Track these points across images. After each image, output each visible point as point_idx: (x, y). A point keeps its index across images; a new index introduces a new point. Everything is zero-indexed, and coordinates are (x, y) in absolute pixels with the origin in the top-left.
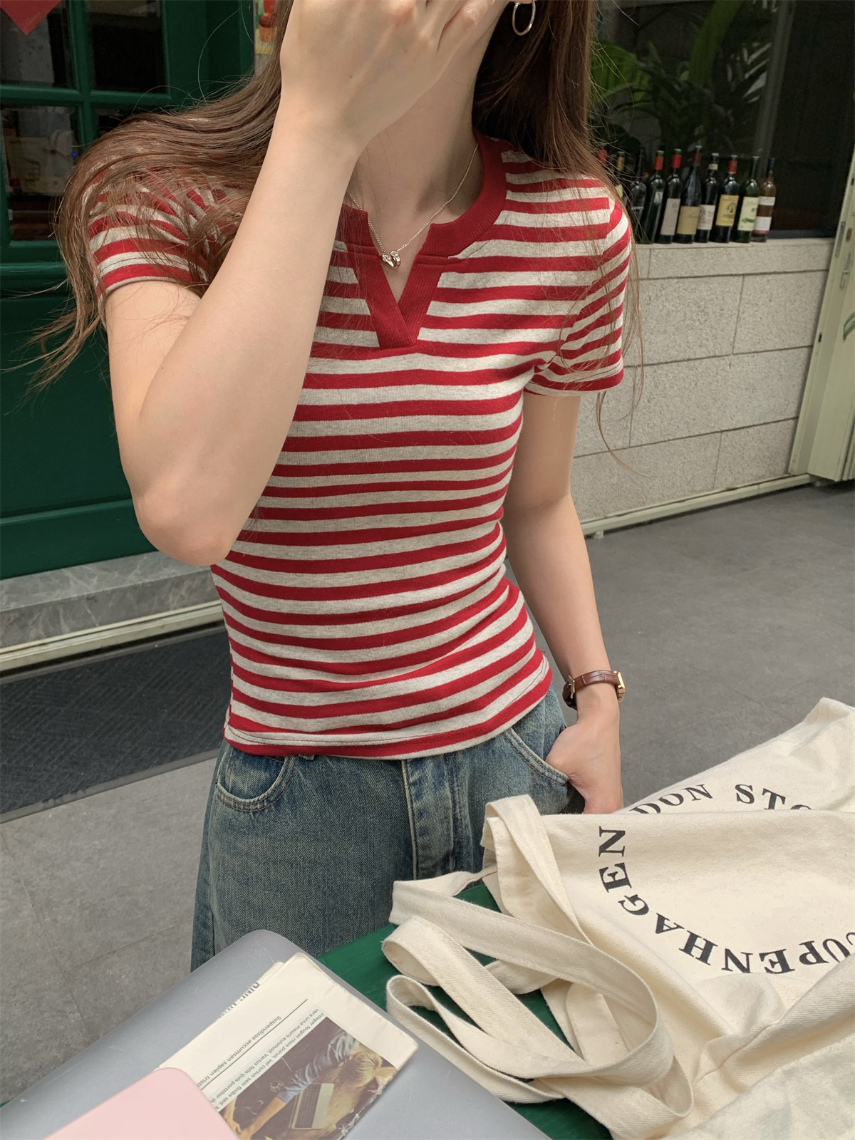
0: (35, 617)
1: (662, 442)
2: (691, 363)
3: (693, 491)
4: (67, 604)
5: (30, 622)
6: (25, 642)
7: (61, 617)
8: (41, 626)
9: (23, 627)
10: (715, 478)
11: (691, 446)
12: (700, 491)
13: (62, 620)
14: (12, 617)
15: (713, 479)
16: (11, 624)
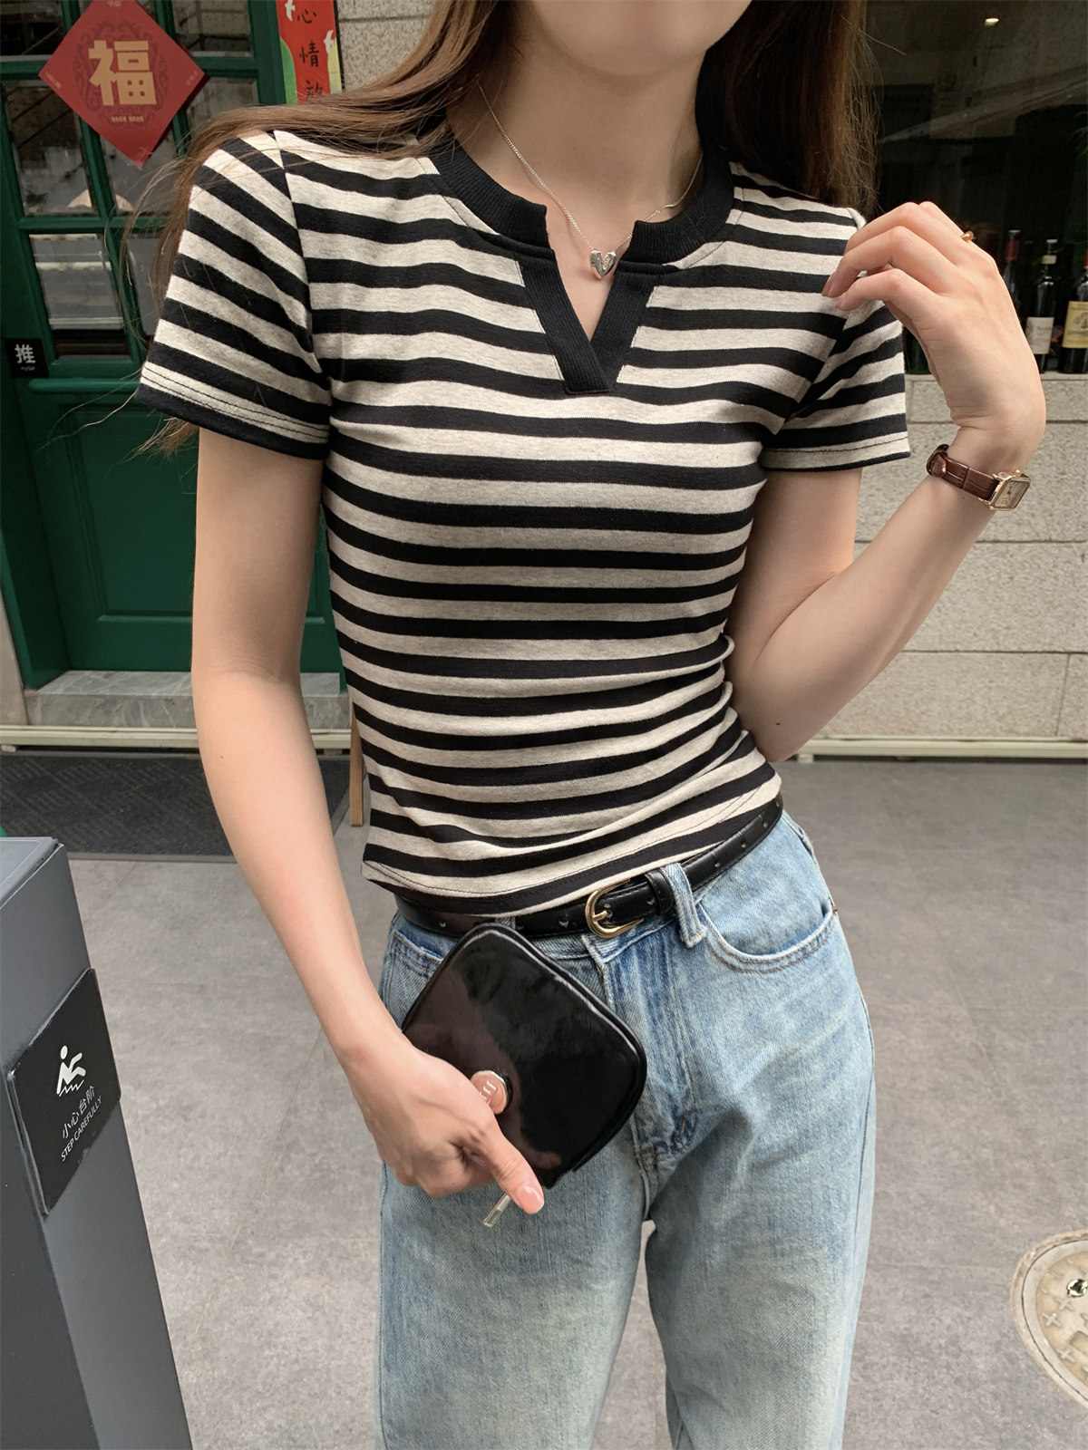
0: (118, 706)
1: (942, 651)
2: (1002, 548)
3: (1011, 732)
4: (147, 701)
5: (114, 710)
6: (109, 726)
7: (142, 711)
8: (123, 715)
9: (108, 713)
10: (1059, 720)
11: (1004, 665)
12: (1028, 734)
13: (142, 715)
14: (99, 701)
15: (1055, 722)
16: (97, 707)
